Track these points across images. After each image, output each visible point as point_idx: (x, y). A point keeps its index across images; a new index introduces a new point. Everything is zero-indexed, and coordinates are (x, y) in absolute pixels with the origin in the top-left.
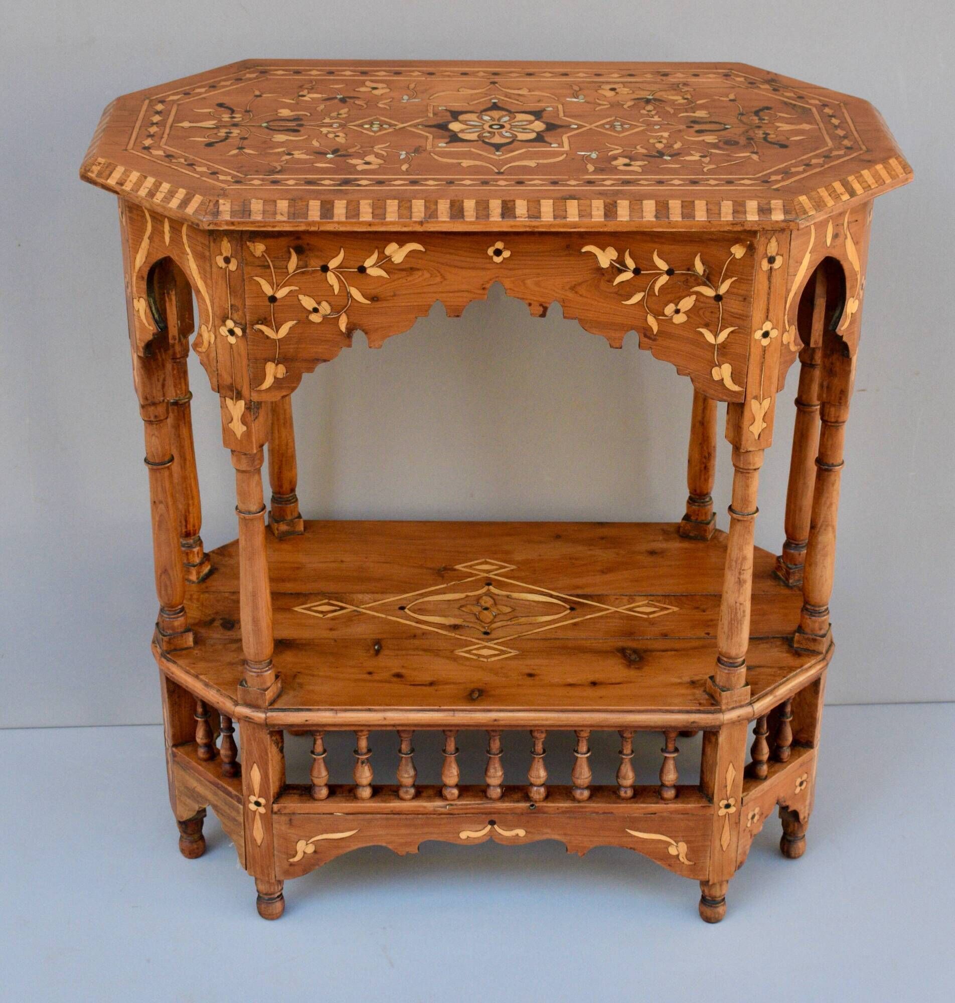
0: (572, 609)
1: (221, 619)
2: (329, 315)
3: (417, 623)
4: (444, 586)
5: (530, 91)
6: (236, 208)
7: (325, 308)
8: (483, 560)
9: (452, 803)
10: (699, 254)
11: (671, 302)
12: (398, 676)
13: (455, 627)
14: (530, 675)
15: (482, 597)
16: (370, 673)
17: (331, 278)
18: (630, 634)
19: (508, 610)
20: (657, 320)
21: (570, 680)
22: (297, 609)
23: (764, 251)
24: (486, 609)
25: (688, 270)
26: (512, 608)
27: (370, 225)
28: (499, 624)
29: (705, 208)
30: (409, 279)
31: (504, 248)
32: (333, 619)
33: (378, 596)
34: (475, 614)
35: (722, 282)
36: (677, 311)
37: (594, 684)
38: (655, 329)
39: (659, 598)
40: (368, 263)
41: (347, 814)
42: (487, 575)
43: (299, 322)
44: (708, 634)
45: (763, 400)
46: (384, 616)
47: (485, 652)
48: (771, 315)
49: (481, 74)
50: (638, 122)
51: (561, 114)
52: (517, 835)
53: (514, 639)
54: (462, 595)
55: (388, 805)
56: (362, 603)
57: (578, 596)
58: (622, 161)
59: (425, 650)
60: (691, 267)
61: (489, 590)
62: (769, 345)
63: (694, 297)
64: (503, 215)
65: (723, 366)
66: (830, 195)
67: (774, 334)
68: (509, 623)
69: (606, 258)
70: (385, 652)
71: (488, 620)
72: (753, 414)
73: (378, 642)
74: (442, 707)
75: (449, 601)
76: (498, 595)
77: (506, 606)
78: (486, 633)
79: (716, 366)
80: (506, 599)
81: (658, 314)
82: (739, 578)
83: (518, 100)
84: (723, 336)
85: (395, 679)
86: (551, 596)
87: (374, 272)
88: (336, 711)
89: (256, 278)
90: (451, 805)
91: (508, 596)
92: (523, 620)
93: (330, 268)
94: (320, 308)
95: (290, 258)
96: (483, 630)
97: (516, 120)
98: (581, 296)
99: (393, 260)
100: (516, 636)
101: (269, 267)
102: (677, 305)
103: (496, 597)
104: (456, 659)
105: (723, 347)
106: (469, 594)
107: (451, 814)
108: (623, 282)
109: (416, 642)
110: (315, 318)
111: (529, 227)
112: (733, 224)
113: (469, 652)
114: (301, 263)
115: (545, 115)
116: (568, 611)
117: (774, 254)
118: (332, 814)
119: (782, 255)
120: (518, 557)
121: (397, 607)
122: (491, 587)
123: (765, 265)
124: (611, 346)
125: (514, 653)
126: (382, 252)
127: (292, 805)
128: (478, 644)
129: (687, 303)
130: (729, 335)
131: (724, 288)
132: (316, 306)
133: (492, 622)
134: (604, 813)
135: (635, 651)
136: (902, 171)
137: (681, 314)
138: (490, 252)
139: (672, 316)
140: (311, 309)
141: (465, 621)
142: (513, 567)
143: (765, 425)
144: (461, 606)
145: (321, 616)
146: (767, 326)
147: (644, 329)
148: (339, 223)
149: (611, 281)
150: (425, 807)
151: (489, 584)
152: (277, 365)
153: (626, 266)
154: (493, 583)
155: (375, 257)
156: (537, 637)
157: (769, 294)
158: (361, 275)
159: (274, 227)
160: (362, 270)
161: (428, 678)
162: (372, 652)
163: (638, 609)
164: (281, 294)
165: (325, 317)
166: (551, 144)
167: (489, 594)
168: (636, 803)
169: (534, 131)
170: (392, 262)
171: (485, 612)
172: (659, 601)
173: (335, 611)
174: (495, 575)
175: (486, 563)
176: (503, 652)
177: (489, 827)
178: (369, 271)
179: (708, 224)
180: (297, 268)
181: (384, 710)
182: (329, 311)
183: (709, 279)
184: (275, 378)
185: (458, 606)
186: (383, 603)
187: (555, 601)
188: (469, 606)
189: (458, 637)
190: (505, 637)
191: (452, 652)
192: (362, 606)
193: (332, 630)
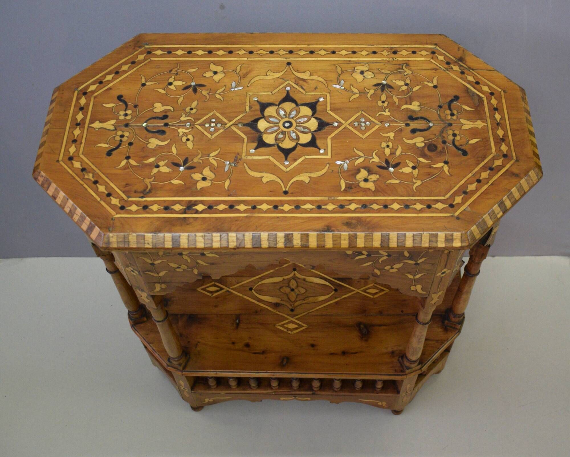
0: (336, 290)
2: (187, 269)
3: (258, 301)
4: (272, 270)
5: (310, 75)
7: (184, 267)
9: (276, 391)
11: (388, 265)
12: (247, 345)
13: (277, 305)
14: (313, 346)
15: (291, 280)
16: (233, 343)
17: (185, 257)
18: (363, 311)
19: (303, 291)
21: (332, 351)
22: (199, 289)
24: (293, 290)
25: (400, 255)
26: (306, 290)
28: (299, 303)
29: (412, 238)
32: (216, 297)
33: (239, 279)
34: (287, 295)
37: (344, 353)
38: (379, 273)
41: (226, 393)
42: (294, 262)
43: (170, 271)
45: (439, 292)
46: (241, 295)
47: (292, 326)
48: (447, 266)
49: (282, 52)
50: (375, 118)
51: (328, 108)
53: (306, 315)
54: (280, 279)
56: (231, 284)
57: (339, 279)
58: (363, 173)
59: (262, 324)
61: (295, 274)
63: (403, 264)
65: (417, 286)
67: (448, 271)
68: (304, 302)
70: (242, 325)
71: (293, 300)
72: (432, 298)
73: (238, 317)
74: (268, 371)
75: (274, 283)
76: (299, 278)
77: (303, 288)
78: (292, 310)
79: (413, 285)
80: (303, 282)
81: (381, 269)
83: (302, 88)
84: (419, 276)
85: (245, 348)
86: (326, 279)
87: (210, 255)
89: (140, 257)
91: (304, 280)
92: (311, 299)
93: (184, 254)
96: (291, 308)
97: (300, 115)
100: (307, 313)
102: (392, 266)
103: (298, 280)
104: (276, 331)
105: (418, 280)
106: (285, 278)
107: (276, 394)
108: (360, 259)
109: (257, 317)
110: (179, 270)
113: (282, 326)
115: (319, 108)
116: (333, 292)
118: (219, 393)
121: (248, 288)
122: (296, 272)
125: (305, 326)
127: (200, 390)
128: (288, 319)
129: (398, 266)
130: (422, 276)
131: (421, 261)
132: (179, 266)
133: (295, 301)
134: (348, 395)
135: (365, 326)
137: (394, 269)
139: (389, 270)
140: (176, 267)
141: (282, 300)
144: (280, 288)
145: (210, 295)
146: (445, 270)
147: (372, 273)
149: (353, 258)
150: (262, 392)
151: (295, 270)
152: (161, 284)
153: (362, 254)
154: (297, 269)
156: (316, 314)
158: (203, 256)
161: (262, 348)
162: (235, 325)
163: (368, 291)
164: (157, 262)
166: (320, 149)
167: (295, 278)
168: (362, 393)
169: (310, 131)
171: (292, 293)
173: (218, 291)
176: (300, 326)
178: (207, 255)
180: (164, 254)
181: (240, 372)
183: (412, 258)
184: (161, 288)
185: (278, 287)
186: (242, 285)
187: (328, 284)
188: (284, 288)
189: (278, 313)
190: (302, 313)
191: (274, 325)
192: (231, 287)
193: (216, 306)
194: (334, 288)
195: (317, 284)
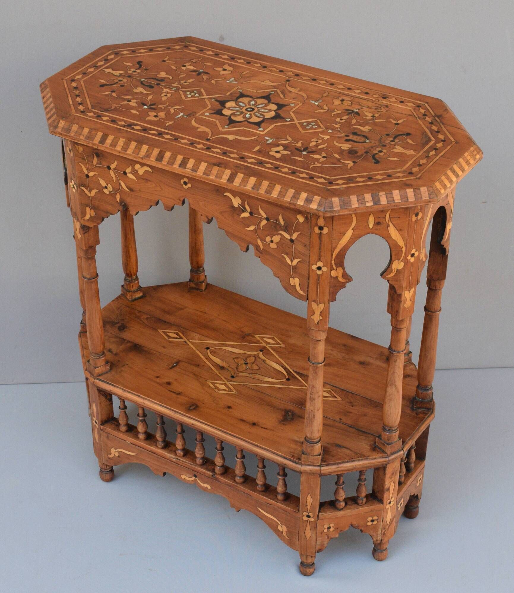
0: (288, 380)
1: (122, 324)
2: (112, 191)
3: (206, 359)
4: (240, 344)
6: (66, 127)
7: (110, 187)
8: (273, 336)
9: (179, 458)
10: (281, 214)
11: (268, 235)
12: (169, 383)
13: (222, 368)
14: (229, 407)
15: (251, 356)
16: (157, 377)
17: (112, 173)
18: (301, 404)
19: (257, 368)
20: (262, 243)
21: (244, 418)
22: (160, 331)
23: (316, 223)
24: (246, 364)
25: (276, 221)
26: (259, 368)
27: (119, 153)
28: (244, 374)
29: (279, 190)
30: (146, 184)
31: (188, 182)
32: (171, 342)
33: (203, 337)
34: (238, 365)
35: (294, 233)
36: (272, 241)
37: (254, 424)
38: (262, 247)
39: (338, 390)
40: (128, 170)
41: (132, 444)
42: (266, 345)
43: (99, 191)
44: (341, 419)
45: (319, 304)
46: (195, 349)
47: (222, 387)
48: (322, 258)
49: (289, 73)
51: (292, 111)
52: (207, 487)
53: (243, 385)
54: (242, 352)
55: (149, 447)
56: (193, 339)
57: (298, 373)
58: (280, 148)
59: (194, 375)
60: (277, 220)
61: (258, 354)
62: (322, 275)
63: (280, 236)
64: (180, 166)
65: (295, 279)
66: (358, 201)
67: (325, 269)
68: (249, 375)
69: (236, 202)
70: (176, 369)
71: (241, 370)
72: (313, 310)
73: (178, 362)
74: (171, 408)
75: (233, 352)
76: (260, 358)
77: (258, 366)
78: (233, 377)
79: (292, 277)
80: (261, 361)
81: (263, 240)
82: (310, 396)
83: (284, 95)
84: (295, 262)
85: (165, 385)
86: (285, 369)
87: (130, 176)
88: (124, 390)
89: (79, 163)
90: (177, 459)
91: (264, 361)
92: (257, 376)
93: (111, 168)
94: (108, 187)
95: (93, 157)
96: (233, 374)
97: (265, 108)
98: (225, 218)
99: (138, 172)
100: (246, 384)
101: (84, 159)
102: (271, 238)
103: (257, 359)
104: (204, 385)
105: (295, 268)
106: (247, 352)
107: (177, 464)
108: (245, 217)
109: (196, 369)
110: (105, 191)
111: (191, 175)
112: (290, 204)
113: (214, 384)
114: (98, 162)
115: (285, 108)
116: (284, 380)
117: (322, 225)
118: (126, 441)
119: (328, 227)
120: (291, 341)
121: (206, 347)
122: (261, 353)
123: (317, 230)
124: (241, 250)
125: (235, 392)
126: (133, 167)
127: (109, 429)
128: (223, 381)
129: (276, 239)
130: (298, 262)
131: (295, 236)
132: (106, 185)
133: (242, 372)
134: (247, 494)
135: (293, 415)
136: (428, 196)
137: (273, 243)
138: (182, 182)
139: (269, 243)
140: (104, 186)
141: (229, 367)
142: (283, 345)
143: (321, 318)
144: (236, 358)
145: (167, 338)
146: (320, 264)
147: (256, 245)
148: (106, 148)
149: (239, 215)
150: (166, 455)
151: (261, 351)
152: (91, 209)
153: (245, 209)
154: (264, 351)
155: (130, 168)
156: (253, 388)
157: (320, 247)
158: (125, 176)
159: (79, 141)
160: (125, 173)
161: (180, 390)
162: (170, 366)
164: (91, 174)
165: (110, 192)
166: (260, 128)
167: (256, 356)
168: (263, 495)
169: (263, 117)
170: (138, 174)
171: (244, 365)
172: (335, 392)
173: (176, 338)
174: (270, 347)
175: (273, 339)
176: (230, 390)
177: (194, 478)
178: (128, 175)
179: (277, 199)
180: (97, 164)
181: (145, 399)
182: (111, 190)
183: (286, 229)
184: (90, 215)
185: (234, 357)
186: (201, 342)
187: (284, 372)
188: (240, 359)
189: (218, 373)
190: (240, 382)
191: (206, 380)
192: (190, 341)
193: (164, 347)
194: (287, 377)
195: (273, 368)
